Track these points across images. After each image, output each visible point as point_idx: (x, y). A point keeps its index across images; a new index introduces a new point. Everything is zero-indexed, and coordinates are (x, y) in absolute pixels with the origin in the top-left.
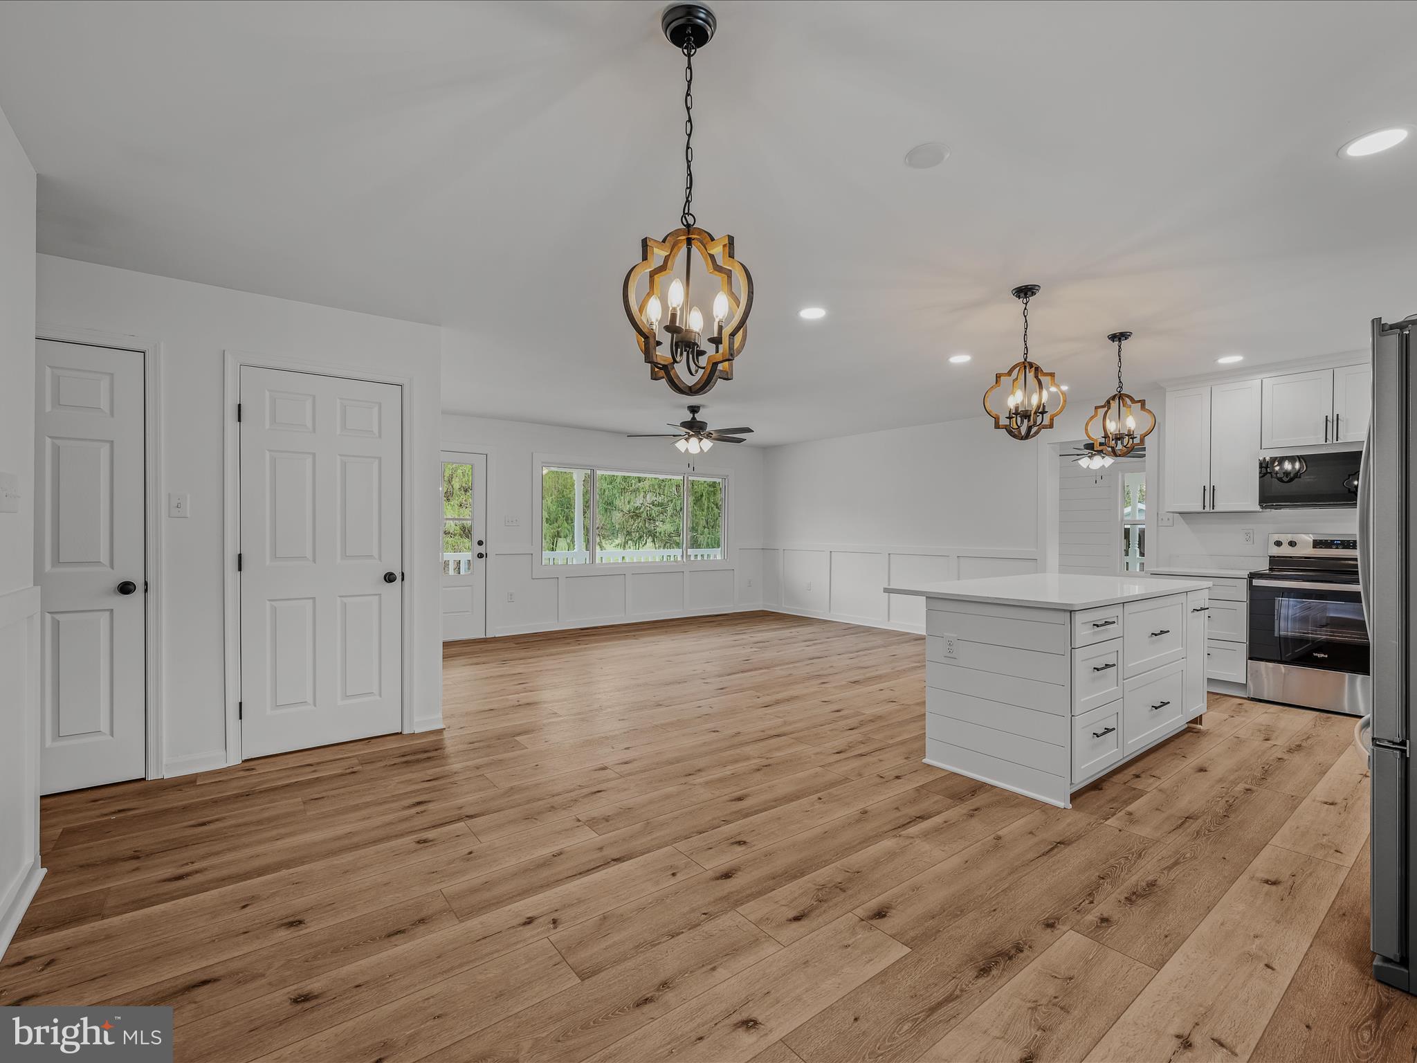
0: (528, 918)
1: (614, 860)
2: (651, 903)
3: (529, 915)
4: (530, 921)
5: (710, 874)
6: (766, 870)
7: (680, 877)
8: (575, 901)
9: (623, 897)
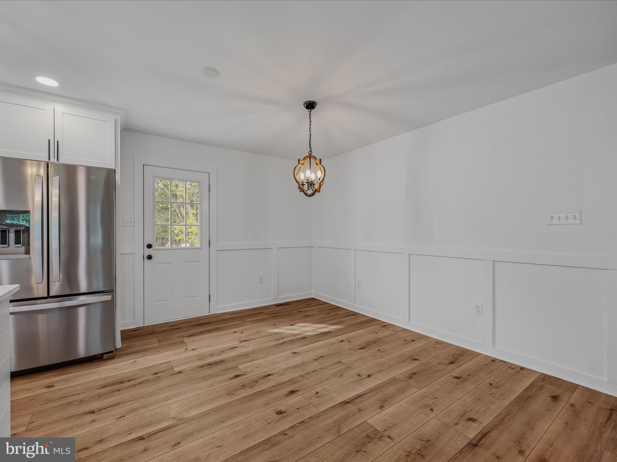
0: (370, 377)
1: (349, 402)
2: (325, 381)
3: (371, 378)
4: (369, 376)
5: (300, 393)
6: (273, 395)
7: (314, 392)
8: (356, 382)
9: (337, 384)
